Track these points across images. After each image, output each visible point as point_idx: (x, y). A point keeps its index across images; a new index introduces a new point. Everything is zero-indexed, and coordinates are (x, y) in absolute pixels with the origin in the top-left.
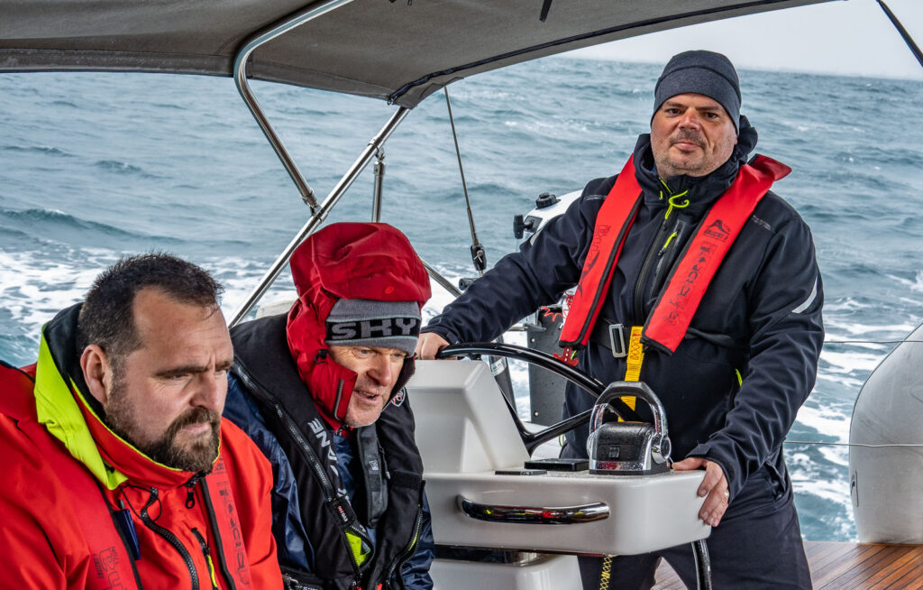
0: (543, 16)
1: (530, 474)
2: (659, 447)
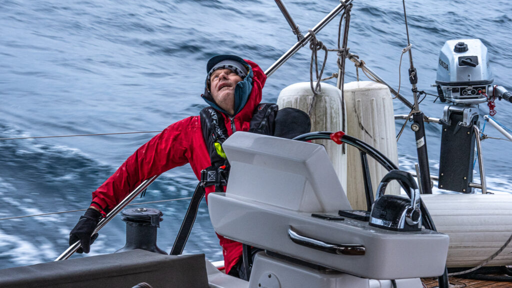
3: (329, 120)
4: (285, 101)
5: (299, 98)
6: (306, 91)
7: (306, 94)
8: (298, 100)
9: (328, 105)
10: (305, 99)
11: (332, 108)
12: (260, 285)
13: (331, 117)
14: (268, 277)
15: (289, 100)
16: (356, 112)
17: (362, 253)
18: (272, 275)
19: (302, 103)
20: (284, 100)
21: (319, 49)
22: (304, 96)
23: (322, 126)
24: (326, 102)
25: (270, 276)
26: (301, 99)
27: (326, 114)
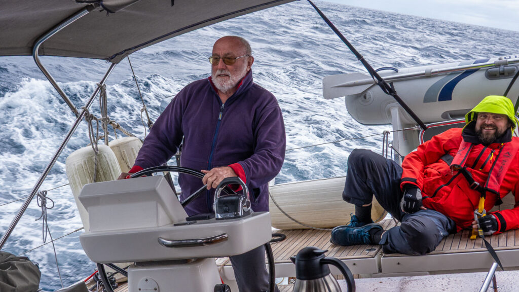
0: (173, 4)
1: (190, 224)
2: (246, 204)
3: (112, 169)
4: (76, 165)
5: (86, 160)
6: (89, 153)
7: (90, 156)
8: (86, 162)
9: (107, 159)
10: (91, 160)
11: (110, 160)
12: (140, 289)
13: (112, 166)
14: (145, 281)
15: (79, 164)
16: (124, 160)
17: (226, 239)
18: (148, 279)
19: (90, 163)
20: (74, 165)
21: (92, 119)
22: (89, 157)
23: (109, 175)
24: (105, 157)
25: (147, 280)
26: (88, 161)
27: (109, 166)
